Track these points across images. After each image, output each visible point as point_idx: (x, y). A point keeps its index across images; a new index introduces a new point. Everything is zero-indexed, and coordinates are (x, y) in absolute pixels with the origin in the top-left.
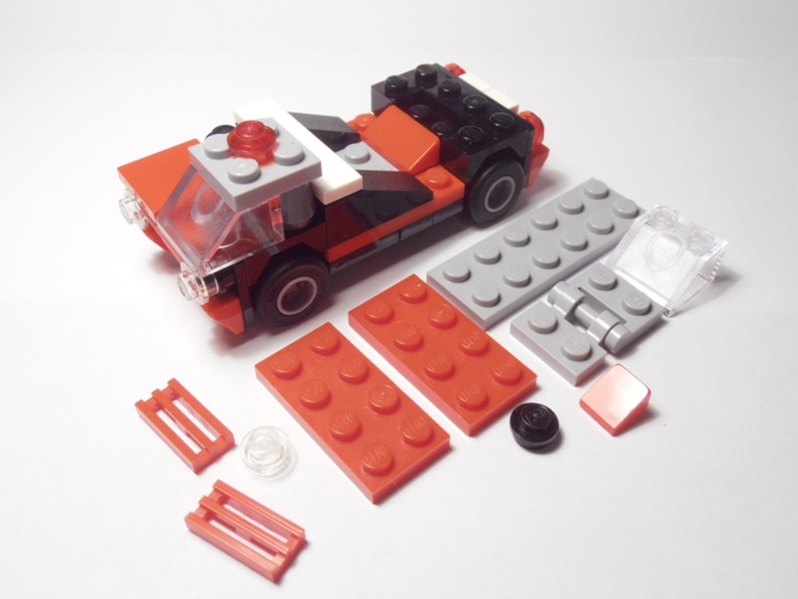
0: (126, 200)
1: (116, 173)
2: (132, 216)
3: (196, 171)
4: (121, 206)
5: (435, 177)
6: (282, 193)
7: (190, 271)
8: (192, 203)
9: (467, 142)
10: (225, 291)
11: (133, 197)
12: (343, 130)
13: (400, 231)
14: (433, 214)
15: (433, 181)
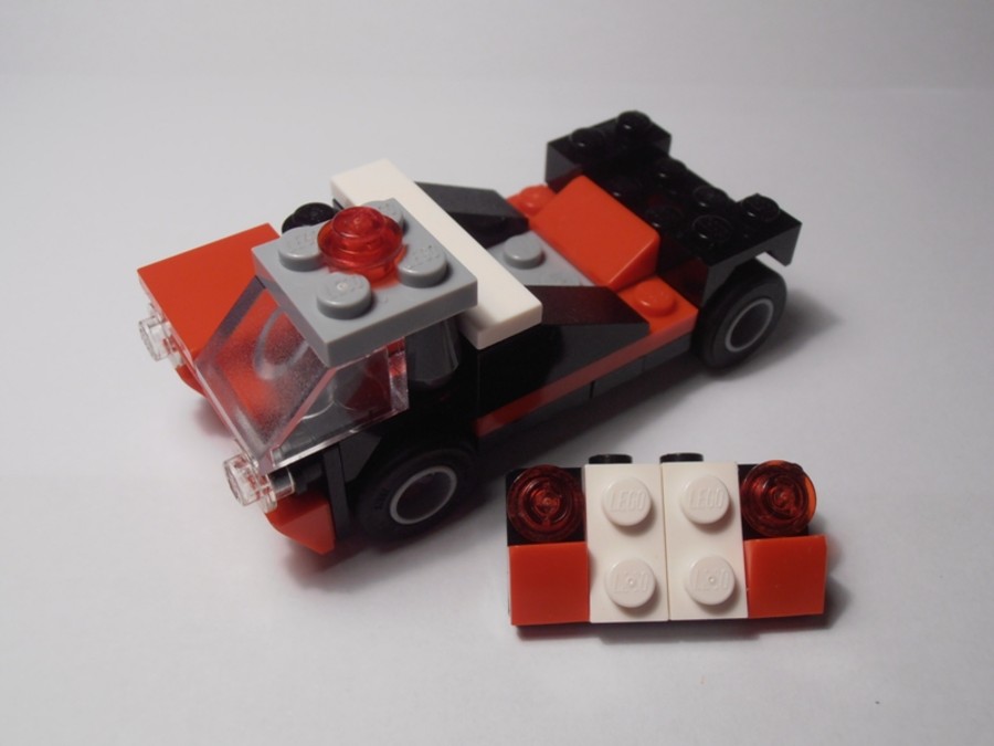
0: (150, 322)
1: (136, 278)
2: (159, 347)
3: (264, 287)
4: (142, 330)
5: (650, 296)
6: (409, 333)
7: (246, 457)
8: (254, 342)
9: (708, 242)
10: (304, 489)
11: (160, 319)
12: (502, 213)
13: (593, 383)
14: (644, 357)
15: (645, 304)
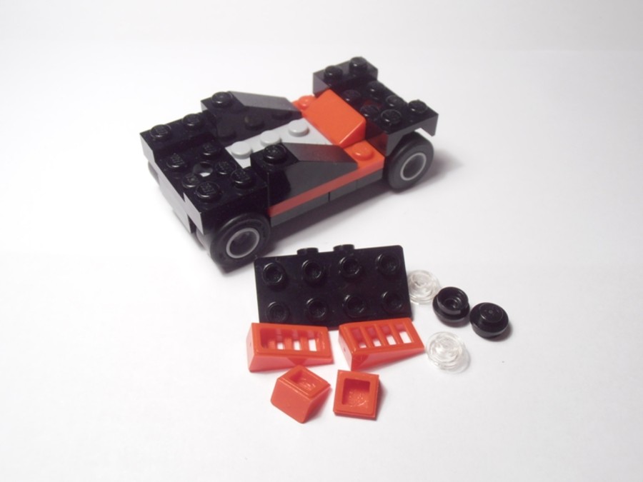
5: (361, 150)
9: (388, 123)
13: (329, 193)
14: (357, 181)
15: (358, 154)
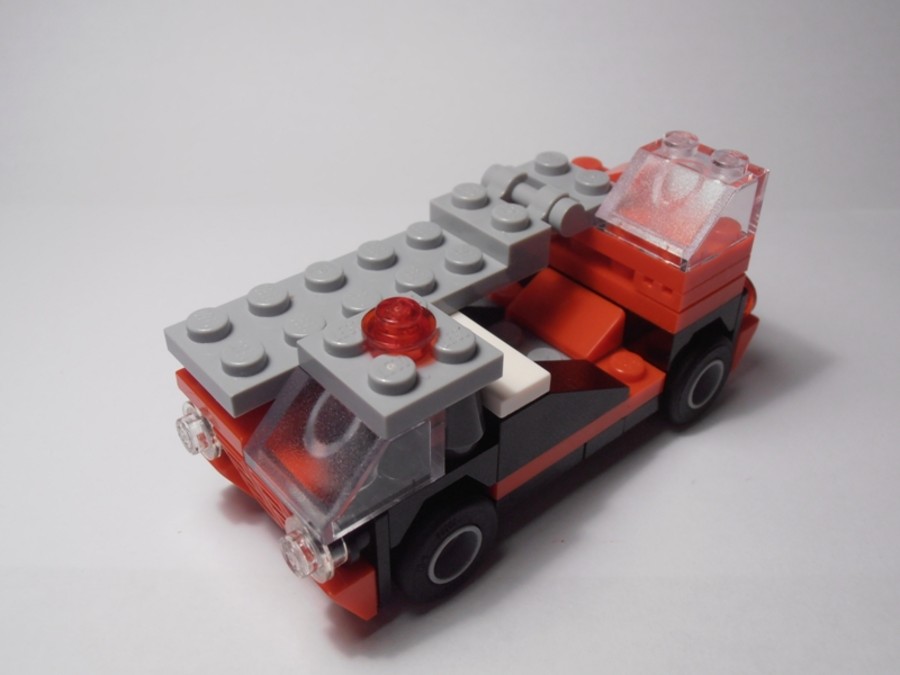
0: (188, 419)
1: (174, 380)
2: (196, 442)
4: (181, 427)
5: (624, 364)
6: (450, 405)
10: (357, 556)
11: (199, 413)
13: (585, 445)
14: (624, 419)
15: (620, 371)
